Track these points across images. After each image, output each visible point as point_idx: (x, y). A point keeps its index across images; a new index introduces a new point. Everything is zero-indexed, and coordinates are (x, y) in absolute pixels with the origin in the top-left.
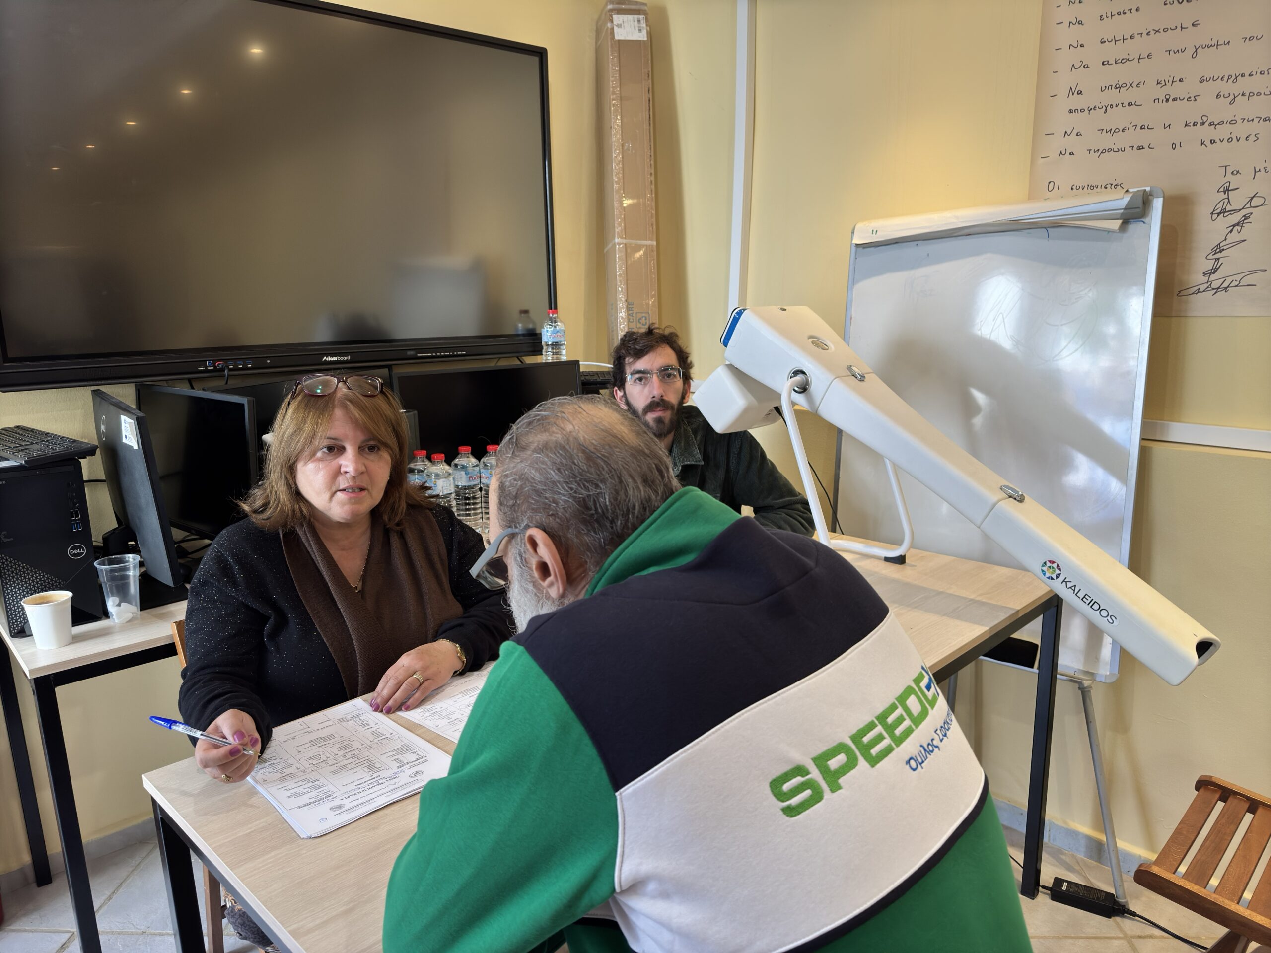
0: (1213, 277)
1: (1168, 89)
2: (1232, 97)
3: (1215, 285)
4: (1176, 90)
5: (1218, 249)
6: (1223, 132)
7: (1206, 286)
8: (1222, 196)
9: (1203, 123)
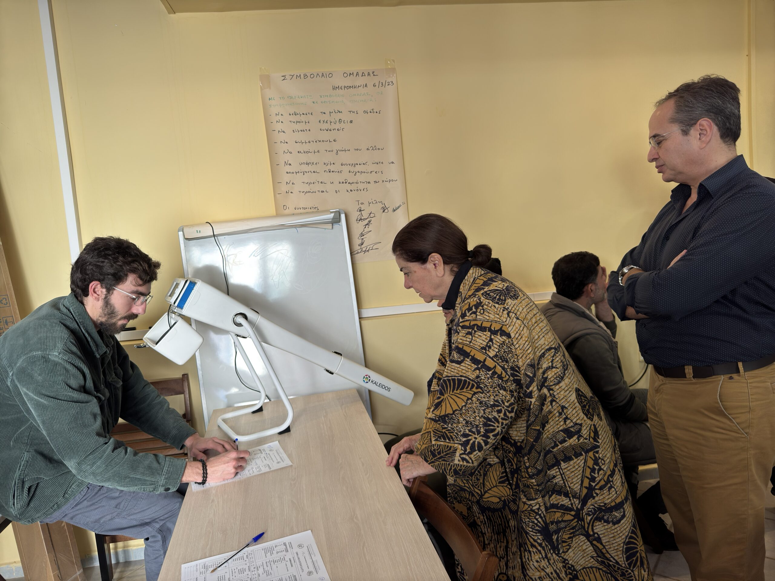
0: (362, 246)
1: (329, 167)
2: (355, 173)
3: (364, 249)
4: (332, 168)
5: (362, 235)
6: (354, 187)
7: (361, 250)
8: (359, 213)
9: (346, 183)
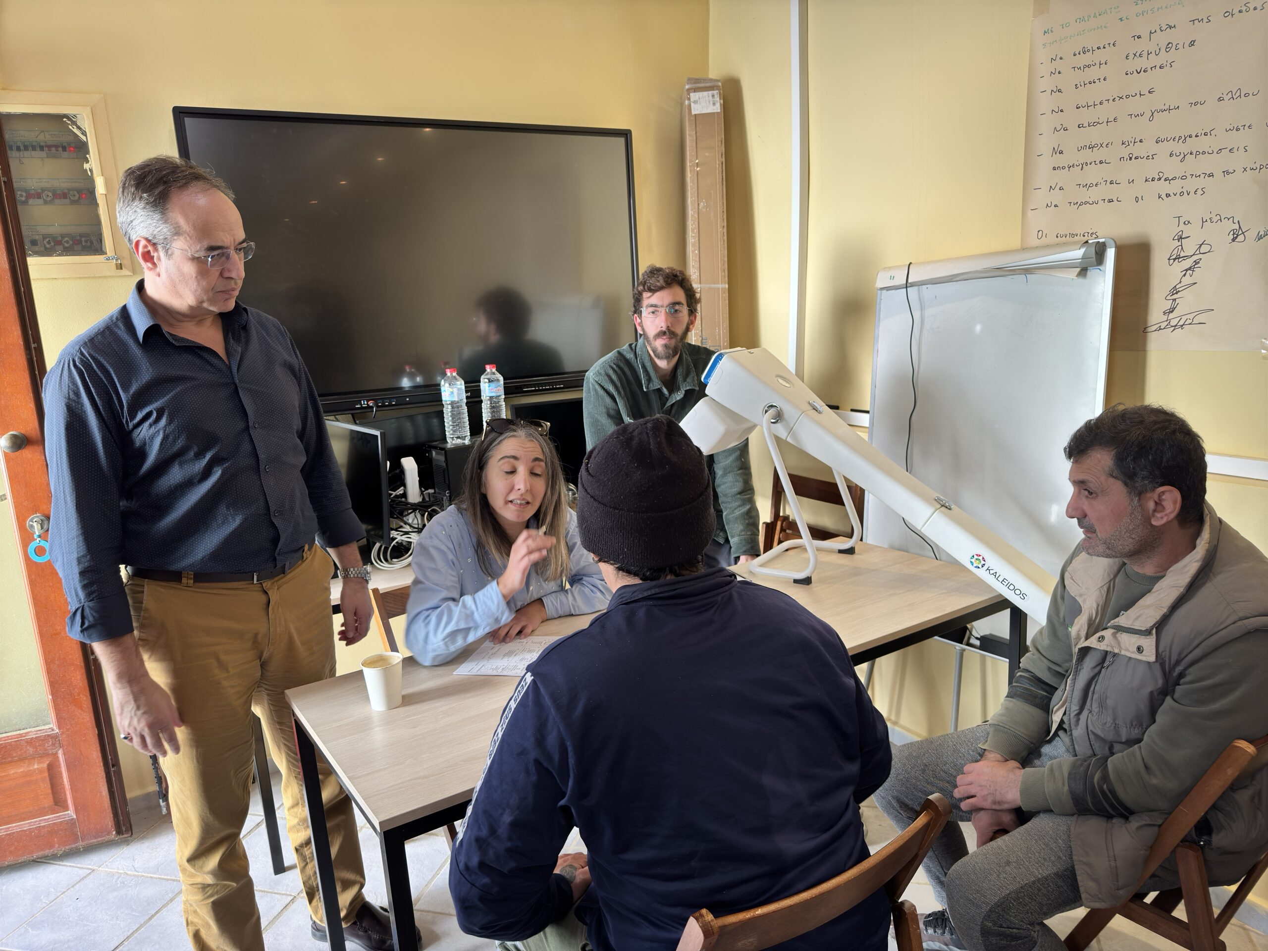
0: (1171, 316)
1: (1131, 149)
2: (1182, 155)
3: (1173, 323)
4: (1138, 150)
5: (1175, 291)
6: (1176, 186)
7: (1166, 323)
8: (1177, 243)
9: (1160, 179)
